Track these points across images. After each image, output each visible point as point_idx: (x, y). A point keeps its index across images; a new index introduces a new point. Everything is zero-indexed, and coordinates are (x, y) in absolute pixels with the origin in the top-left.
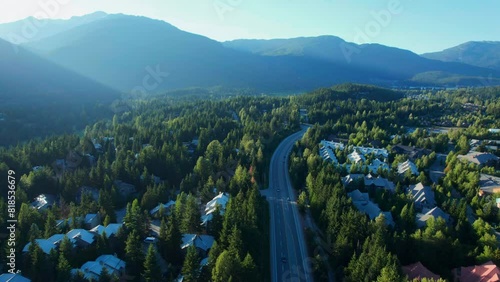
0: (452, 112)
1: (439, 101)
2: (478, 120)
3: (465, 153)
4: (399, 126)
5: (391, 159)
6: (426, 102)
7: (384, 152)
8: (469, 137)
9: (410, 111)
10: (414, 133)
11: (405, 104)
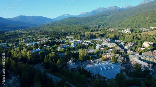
0: (19, 34)
1: (16, 32)
2: (25, 35)
3: (22, 41)
4: (7, 39)
5: (7, 44)
6: (12, 33)
7: (5, 44)
8: (23, 39)
9: (8, 36)
10: (11, 40)
11: (6, 34)
